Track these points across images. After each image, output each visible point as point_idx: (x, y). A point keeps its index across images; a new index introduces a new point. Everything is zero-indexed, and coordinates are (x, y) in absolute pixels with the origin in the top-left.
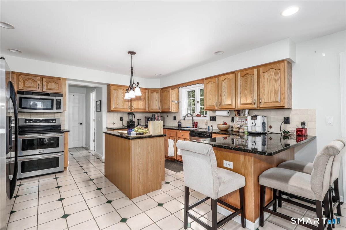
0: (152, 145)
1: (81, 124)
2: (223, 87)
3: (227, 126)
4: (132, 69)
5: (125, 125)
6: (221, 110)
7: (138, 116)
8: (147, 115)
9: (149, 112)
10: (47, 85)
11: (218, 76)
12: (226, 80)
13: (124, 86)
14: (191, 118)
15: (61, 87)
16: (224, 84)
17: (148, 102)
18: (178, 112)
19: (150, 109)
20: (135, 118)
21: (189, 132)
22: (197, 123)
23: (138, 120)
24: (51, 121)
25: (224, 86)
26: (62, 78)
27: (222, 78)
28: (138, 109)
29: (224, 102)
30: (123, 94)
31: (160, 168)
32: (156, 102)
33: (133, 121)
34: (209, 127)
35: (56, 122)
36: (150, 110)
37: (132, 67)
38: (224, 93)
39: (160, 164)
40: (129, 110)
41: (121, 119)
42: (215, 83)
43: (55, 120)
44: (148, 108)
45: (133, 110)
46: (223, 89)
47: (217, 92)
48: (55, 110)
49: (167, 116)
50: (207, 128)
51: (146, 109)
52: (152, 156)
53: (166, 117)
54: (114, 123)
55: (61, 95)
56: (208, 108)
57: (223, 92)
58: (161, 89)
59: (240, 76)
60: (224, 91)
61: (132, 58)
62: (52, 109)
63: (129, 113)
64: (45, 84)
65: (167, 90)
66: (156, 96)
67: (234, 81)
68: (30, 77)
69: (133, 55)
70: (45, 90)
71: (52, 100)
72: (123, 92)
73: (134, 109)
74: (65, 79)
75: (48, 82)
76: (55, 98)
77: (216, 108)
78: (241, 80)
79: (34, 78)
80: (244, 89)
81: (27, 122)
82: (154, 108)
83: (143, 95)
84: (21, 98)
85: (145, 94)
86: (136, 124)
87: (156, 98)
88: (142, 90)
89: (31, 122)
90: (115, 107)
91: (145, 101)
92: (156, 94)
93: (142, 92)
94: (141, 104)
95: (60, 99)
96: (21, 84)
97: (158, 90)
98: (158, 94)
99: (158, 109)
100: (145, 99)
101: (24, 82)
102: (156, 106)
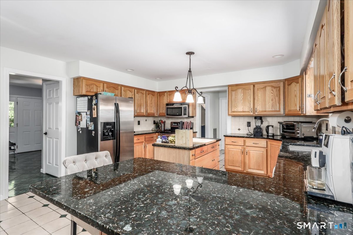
0: (174, 157)
4: (190, 71)
5: (252, 132)
8: (281, 120)
9: (286, 116)
13: (244, 84)
17: (284, 101)
19: (287, 111)
20: (262, 124)
23: (268, 126)
28: (265, 111)
30: (242, 95)
32: (296, 100)
33: (260, 127)
37: (190, 69)
40: (252, 114)
41: (249, 124)
44: (284, 109)
45: (256, 113)
48: (184, 116)
51: (279, 111)
54: (239, 129)
61: (190, 60)
62: (181, 115)
63: (256, 118)
66: (295, 89)
68: (172, 93)
71: (181, 108)
72: (242, 91)
73: (258, 111)
76: (183, 106)
81: (174, 124)
82: (293, 108)
83: (274, 90)
84: (167, 108)
85: (278, 89)
86: (265, 133)
87: (295, 93)
88: (273, 84)
89: (176, 124)
90: (233, 111)
91: (277, 98)
92: (295, 85)
93: (272, 86)
94: (270, 104)
95: (186, 107)
96: (168, 98)
97: (298, 79)
98: (298, 84)
99: (298, 110)
100: (278, 96)
101: (170, 97)
102: (296, 105)
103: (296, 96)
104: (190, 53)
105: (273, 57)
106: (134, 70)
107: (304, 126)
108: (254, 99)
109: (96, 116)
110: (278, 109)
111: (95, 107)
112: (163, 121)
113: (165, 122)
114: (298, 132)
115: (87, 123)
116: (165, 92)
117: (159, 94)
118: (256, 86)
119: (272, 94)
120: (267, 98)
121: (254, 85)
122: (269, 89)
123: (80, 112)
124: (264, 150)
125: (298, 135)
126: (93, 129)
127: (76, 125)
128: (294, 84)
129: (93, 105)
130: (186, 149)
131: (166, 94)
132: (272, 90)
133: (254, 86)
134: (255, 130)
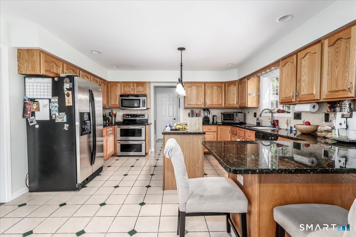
0: (187, 142)
1: (175, 119)
2: (303, 68)
3: (313, 127)
4: (181, 65)
6: (301, 102)
7: (213, 112)
8: (223, 111)
9: (226, 108)
10: (137, 88)
11: (296, 53)
12: (307, 57)
13: (197, 82)
14: (270, 115)
15: (146, 89)
16: (304, 63)
17: (225, 97)
18: (258, 107)
19: (227, 104)
20: (209, 114)
21: (255, 132)
22: (277, 121)
23: (214, 116)
24: (141, 116)
25: (304, 66)
26: (146, 82)
27: (300, 55)
28: (213, 105)
29: (303, 91)
30: (196, 91)
31: (198, 167)
32: (234, 97)
33: (208, 117)
34: (291, 127)
35: (144, 117)
36: (227, 106)
37: (181, 63)
38: (304, 77)
39: (198, 164)
40: (203, 106)
42: (292, 64)
43: (144, 115)
44: (225, 103)
45: (206, 106)
46: (302, 70)
47: (295, 76)
48: (141, 108)
49: (249, 112)
50: (289, 128)
51: (222, 105)
52: (188, 154)
53: (247, 113)
55: (145, 96)
56: (283, 100)
57: (302, 76)
58: (239, 81)
59: (327, 46)
60: (304, 73)
61: (182, 55)
62: (139, 107)
63: (204, 110)
64: (135, 88)
65: (244, 80)
66: (234, 90)
67: (318, 55)
68: (126, 84)
69: (182, 51)
70: (135, 93)
71: (139, 100)
72: (196, 88)
73: (208, 104)
74: (150, 83)
75: (137, 86)
76: (141, 98)
77: (294, 100)
78: (329, 52)
79: (129, 84)
80: (333, 66)
81: (127, 116)
82: (231, 103)
83: (219, 89)
84: (122, 100)
85: (221, 88)
86: (211, 121)
87: (234, 92)
88: (218, 84)
89: (130, 116)
90: (188, 104)
91: (220, 95)
92: (234, 87)
93: (217, 86)
94: (216, 99)
95: (145, 99)
96: (122, 89)
97: (236, 82)
98: (236, 86)
99: (235, 104)
100: (221, 94)
101: (124, 88)
102: (234, 101)
103: (234, 94)
104: (182, 49)
105: (227, 65)
106: (101, 53)
107: (240, 115)
108: (205, 95)
109: (71, 104)
110: (221, 103)
111: (70, 92)
112: (114, 112)
113: (116, 114)
114: (237, 119)
115: (52, 113)
116: (118, 82)
117: (110, 84)
118: (206, 84)
119: (217, 92)
120: (214, 95)
121: (205, 83)
122: (215, 87)
123: (35, 99)
124: (215, 134)
125: (237, 121)
126: (65, 121)
127: (24, 117)
128: (232, 86)
129: (65, 90)
130: (201, 134)
131: (119, 84)
132: (217, 89)
133: (205, 85)
134: (205, 119)
